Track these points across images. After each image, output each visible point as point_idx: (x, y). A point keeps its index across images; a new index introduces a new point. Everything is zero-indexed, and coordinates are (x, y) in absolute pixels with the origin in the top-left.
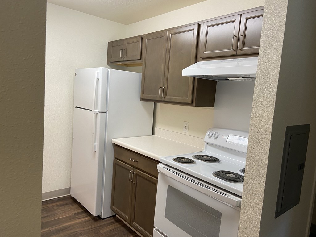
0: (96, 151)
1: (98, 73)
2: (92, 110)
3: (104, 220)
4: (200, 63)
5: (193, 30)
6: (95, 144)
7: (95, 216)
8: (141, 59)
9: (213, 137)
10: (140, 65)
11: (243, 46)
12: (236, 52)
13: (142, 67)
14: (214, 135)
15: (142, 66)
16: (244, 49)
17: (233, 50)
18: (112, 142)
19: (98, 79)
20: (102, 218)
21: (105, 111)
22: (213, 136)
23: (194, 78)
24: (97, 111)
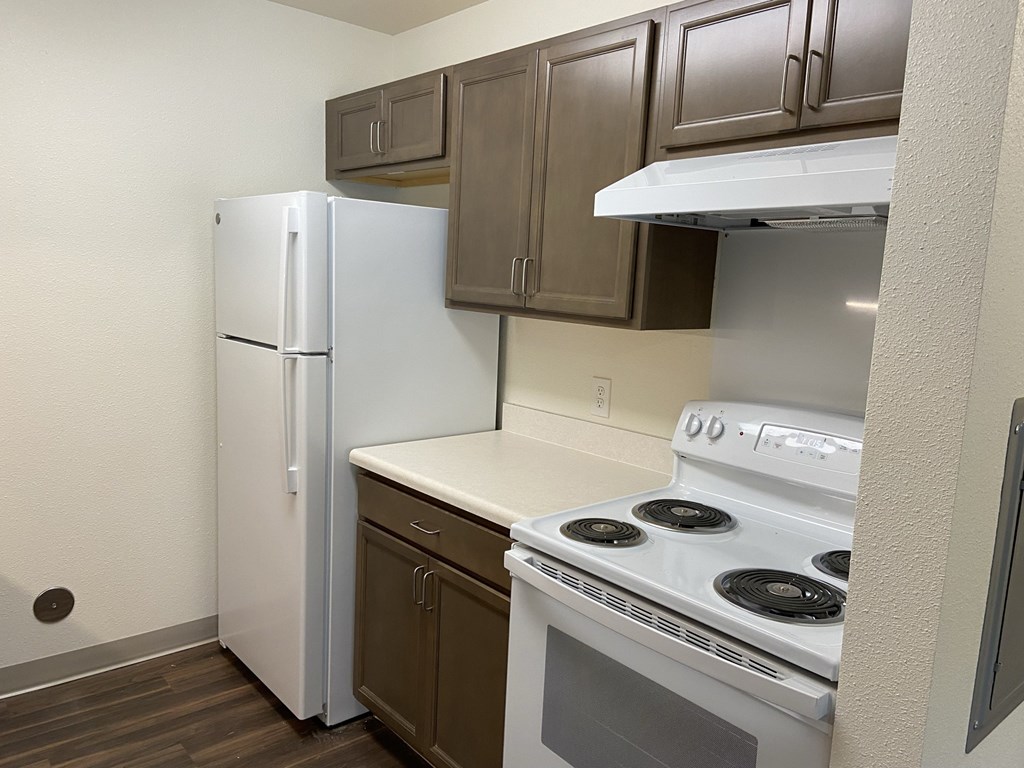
0: (295, 493)
1: (291, 212)
2: (275, 348)
3: (335, 730)
4: (657, 167)
5: (632, 44)
6: (290, 469)
7: (301, 716)
8: (443, 156)
9: (703, 436)
10: (443, 178)
11: (826, 93)
12: (795, 119)
13: (448, 185)
14: (707, 425)
15: (449, 182)
16: (826, 105)
17: (786, 110)
18: (351, 461)
19: (295, 234)
20: (328, 725)
21: (326, 351)
22: (704, 430)
23: (637, 223)
24: (296, 349)
